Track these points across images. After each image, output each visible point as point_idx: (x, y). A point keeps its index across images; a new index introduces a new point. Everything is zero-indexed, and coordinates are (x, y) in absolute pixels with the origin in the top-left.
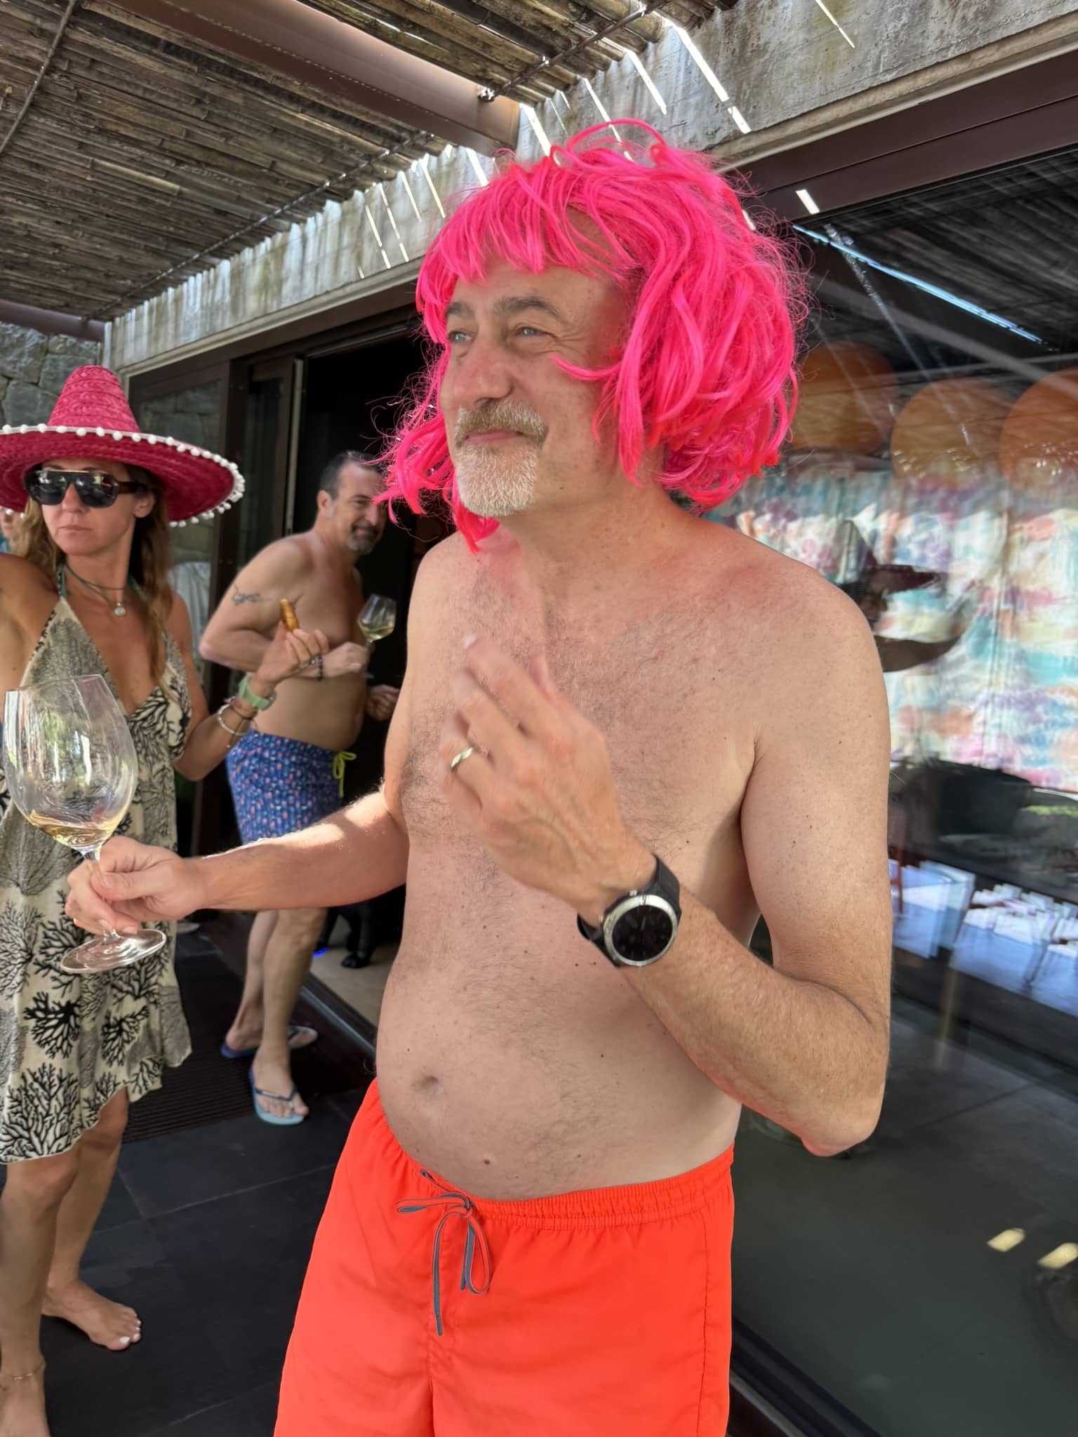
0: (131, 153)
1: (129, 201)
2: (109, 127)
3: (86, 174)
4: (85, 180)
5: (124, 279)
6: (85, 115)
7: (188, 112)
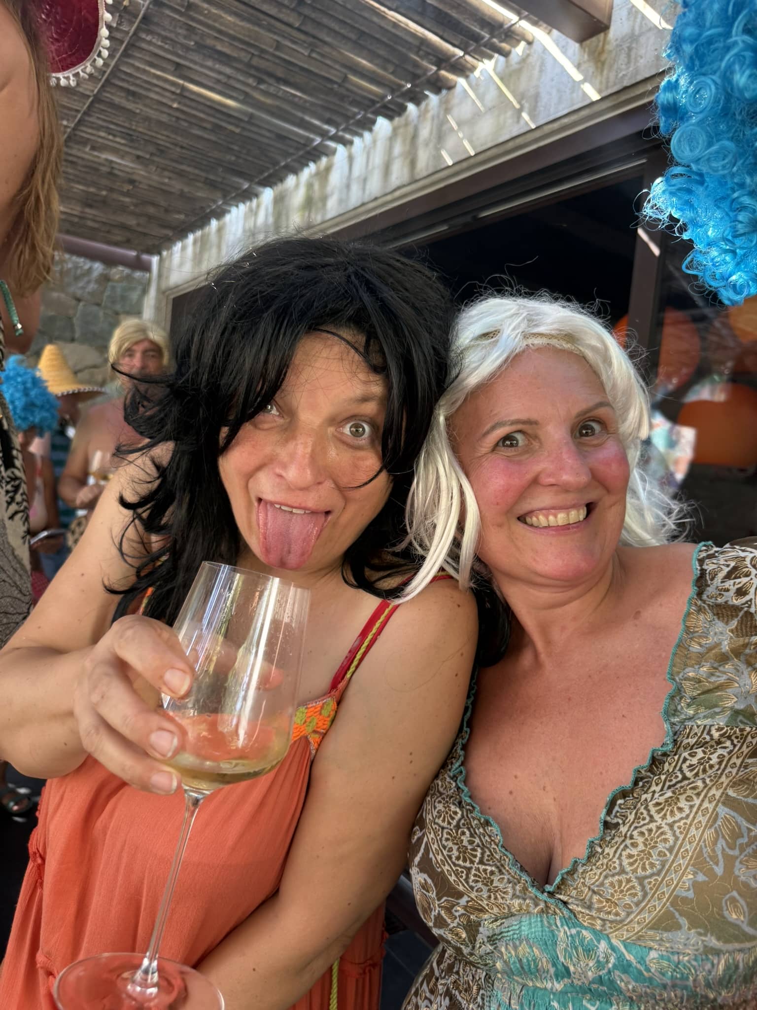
0: (220, 73)
1: (205, 129)
2: (209, 42)
3: (173, 100)
4: (171, 107)
5: (179, 212)
6: (190, 29)
7: (286, 19)
